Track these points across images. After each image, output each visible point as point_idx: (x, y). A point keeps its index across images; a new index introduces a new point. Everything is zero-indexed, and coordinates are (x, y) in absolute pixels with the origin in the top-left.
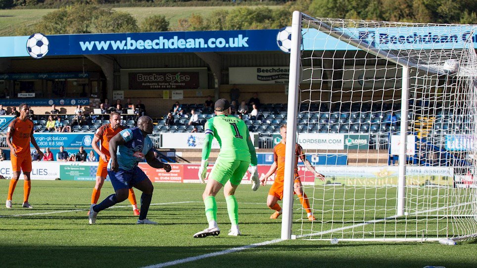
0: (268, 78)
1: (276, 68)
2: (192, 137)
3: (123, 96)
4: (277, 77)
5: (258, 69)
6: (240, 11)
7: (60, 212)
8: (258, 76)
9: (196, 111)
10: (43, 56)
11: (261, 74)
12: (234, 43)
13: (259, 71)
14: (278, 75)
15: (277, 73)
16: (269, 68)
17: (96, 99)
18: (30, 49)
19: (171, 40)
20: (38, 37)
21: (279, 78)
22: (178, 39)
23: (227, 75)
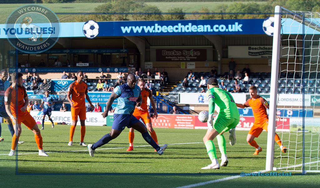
0: (256, 54)
1: (262, 47)
2: (201, 96)
3: (152, 66)
4: (263, 53)
5: (249, 47)
6: (236, 6)
7: (107, 149)
8: (249, 52)
9: (204, 77)
10: (95, 36)
11: (252, 51)
12: (232, 28)
13: (250, 48)
14: (263, 52)
15: (262, 50)
16: (257, 47)
17: (133, 68)
18: (85, 32)
19: (187, 26)
20: (91, 23)
21: (264, 54)
22: (192, 25)
23: (227, 52)
